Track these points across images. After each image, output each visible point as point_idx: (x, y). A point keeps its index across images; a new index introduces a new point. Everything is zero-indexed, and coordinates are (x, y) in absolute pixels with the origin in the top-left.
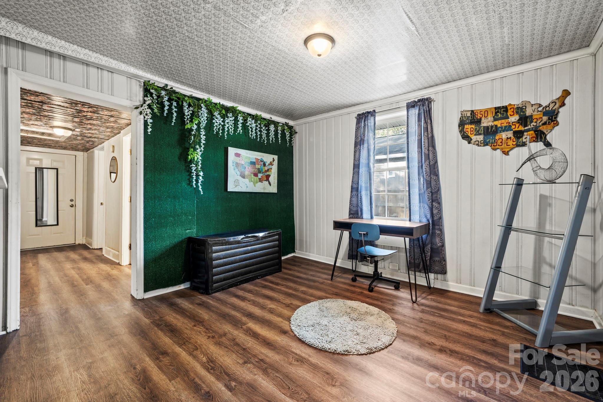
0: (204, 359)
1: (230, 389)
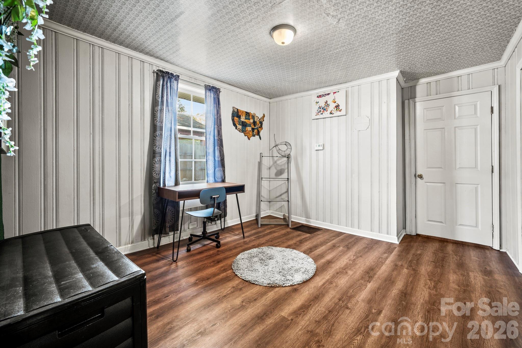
0: (358, 338)
1: (379, 312)
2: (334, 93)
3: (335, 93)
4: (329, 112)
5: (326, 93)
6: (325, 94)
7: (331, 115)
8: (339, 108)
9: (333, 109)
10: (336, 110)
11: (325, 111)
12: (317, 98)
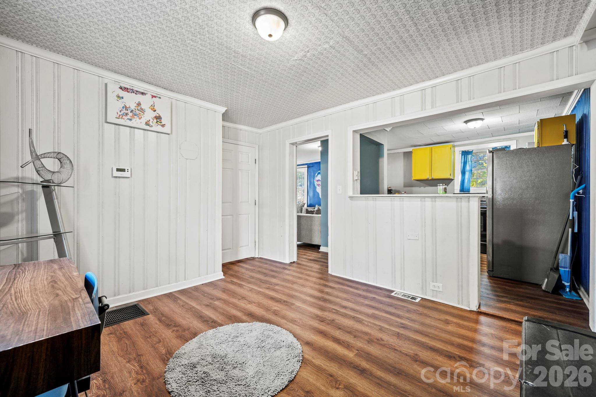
2: (153, 97)
3: (155, 97)
4: (144, 120)
5: (135, 89)
6: (137, 91)
7: (147, 128)
8: (160, 120)
9: (151, 120)
10: (157, 123)
11: (135, 117)
12: (120, 90)
